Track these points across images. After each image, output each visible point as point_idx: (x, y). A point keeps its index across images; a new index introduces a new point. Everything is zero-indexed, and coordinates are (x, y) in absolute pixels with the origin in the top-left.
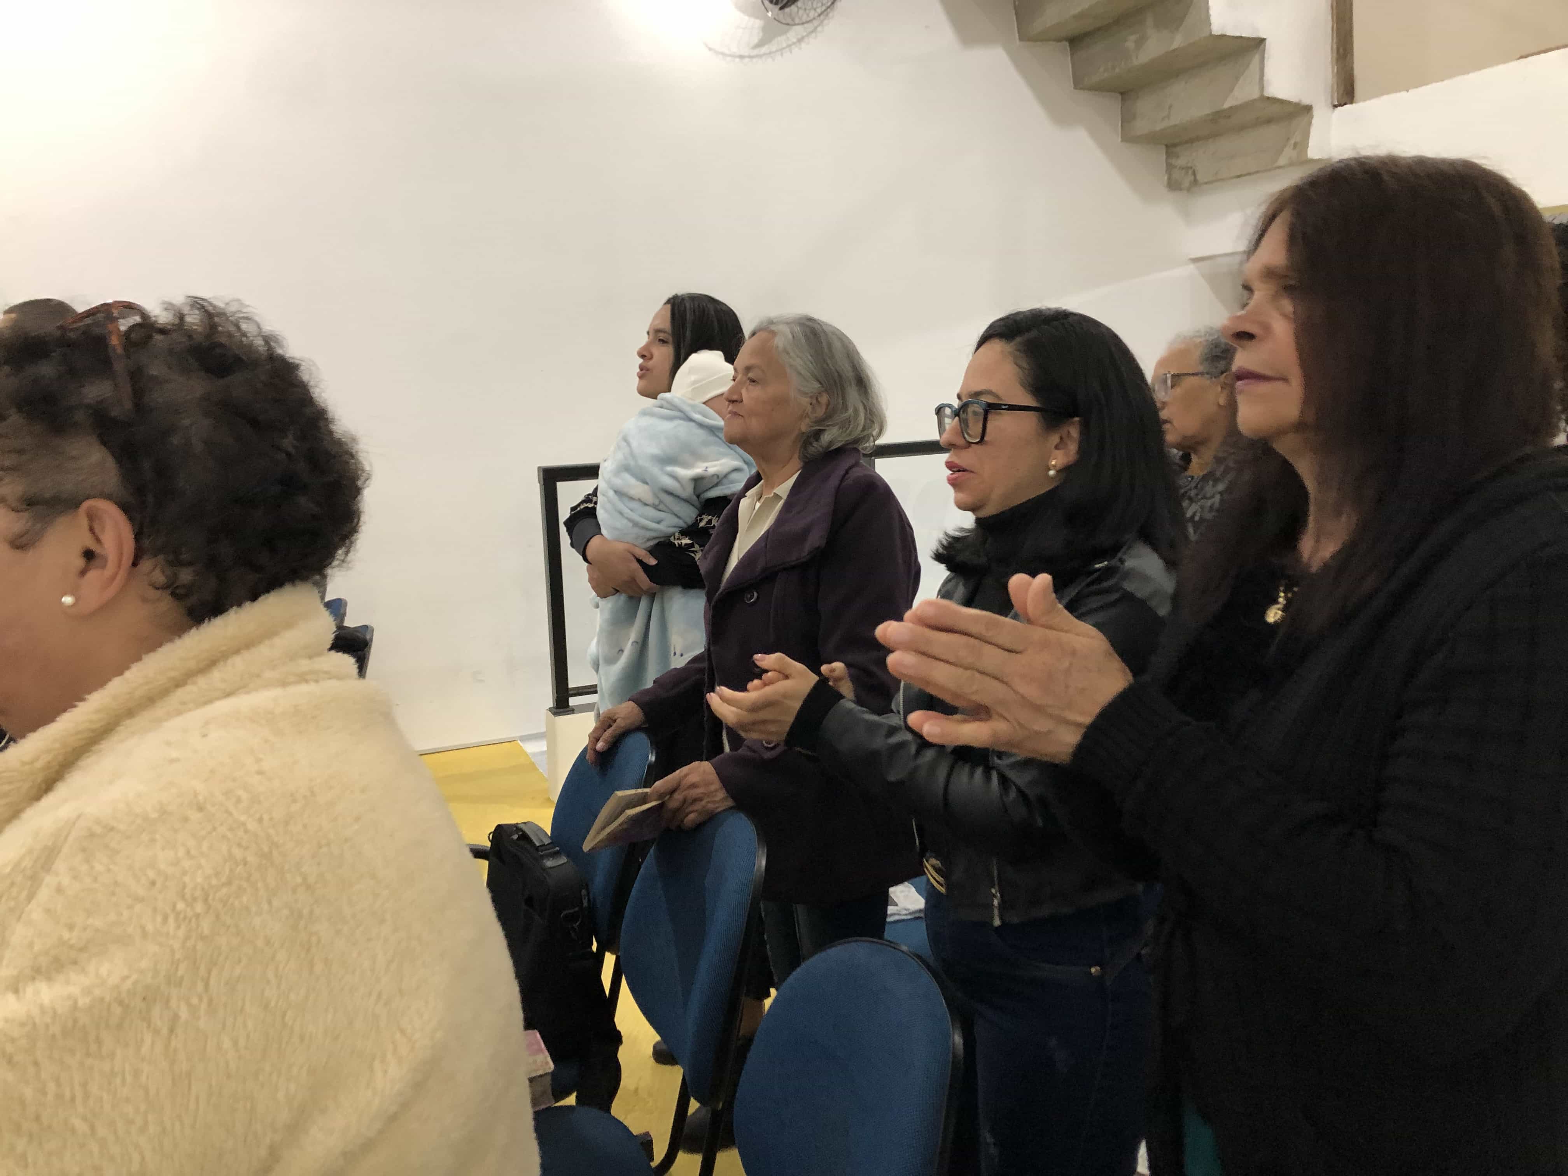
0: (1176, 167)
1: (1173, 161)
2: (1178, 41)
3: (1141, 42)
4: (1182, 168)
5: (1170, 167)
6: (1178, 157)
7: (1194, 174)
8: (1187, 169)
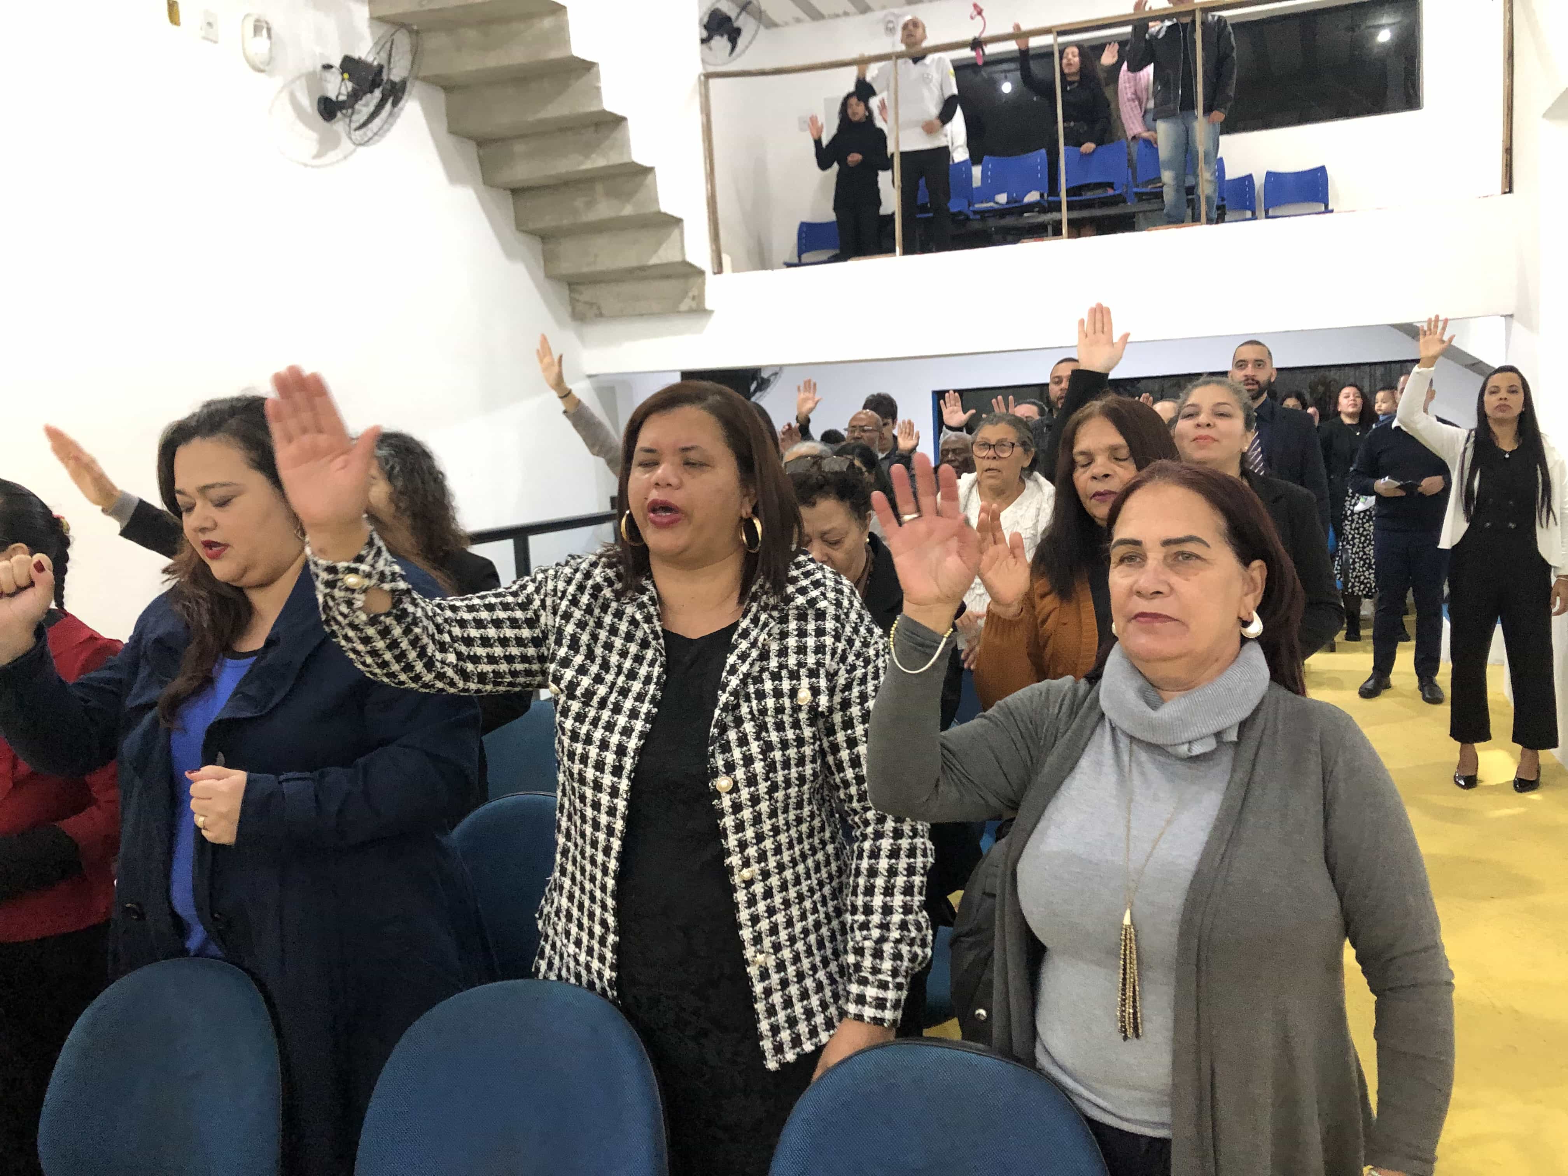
0: (578, 301)
1: (577, 296)
2: (628, 210)
3: (590, 205)
4: (586, 303)
5: (573, 302)
6: (581, 293)
7: (599, 308)
8: (591, 304)
